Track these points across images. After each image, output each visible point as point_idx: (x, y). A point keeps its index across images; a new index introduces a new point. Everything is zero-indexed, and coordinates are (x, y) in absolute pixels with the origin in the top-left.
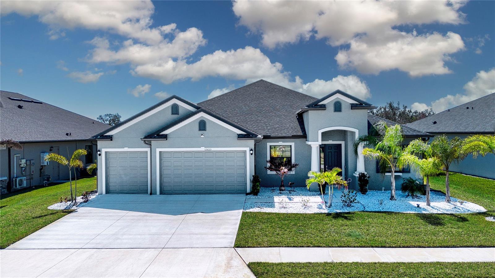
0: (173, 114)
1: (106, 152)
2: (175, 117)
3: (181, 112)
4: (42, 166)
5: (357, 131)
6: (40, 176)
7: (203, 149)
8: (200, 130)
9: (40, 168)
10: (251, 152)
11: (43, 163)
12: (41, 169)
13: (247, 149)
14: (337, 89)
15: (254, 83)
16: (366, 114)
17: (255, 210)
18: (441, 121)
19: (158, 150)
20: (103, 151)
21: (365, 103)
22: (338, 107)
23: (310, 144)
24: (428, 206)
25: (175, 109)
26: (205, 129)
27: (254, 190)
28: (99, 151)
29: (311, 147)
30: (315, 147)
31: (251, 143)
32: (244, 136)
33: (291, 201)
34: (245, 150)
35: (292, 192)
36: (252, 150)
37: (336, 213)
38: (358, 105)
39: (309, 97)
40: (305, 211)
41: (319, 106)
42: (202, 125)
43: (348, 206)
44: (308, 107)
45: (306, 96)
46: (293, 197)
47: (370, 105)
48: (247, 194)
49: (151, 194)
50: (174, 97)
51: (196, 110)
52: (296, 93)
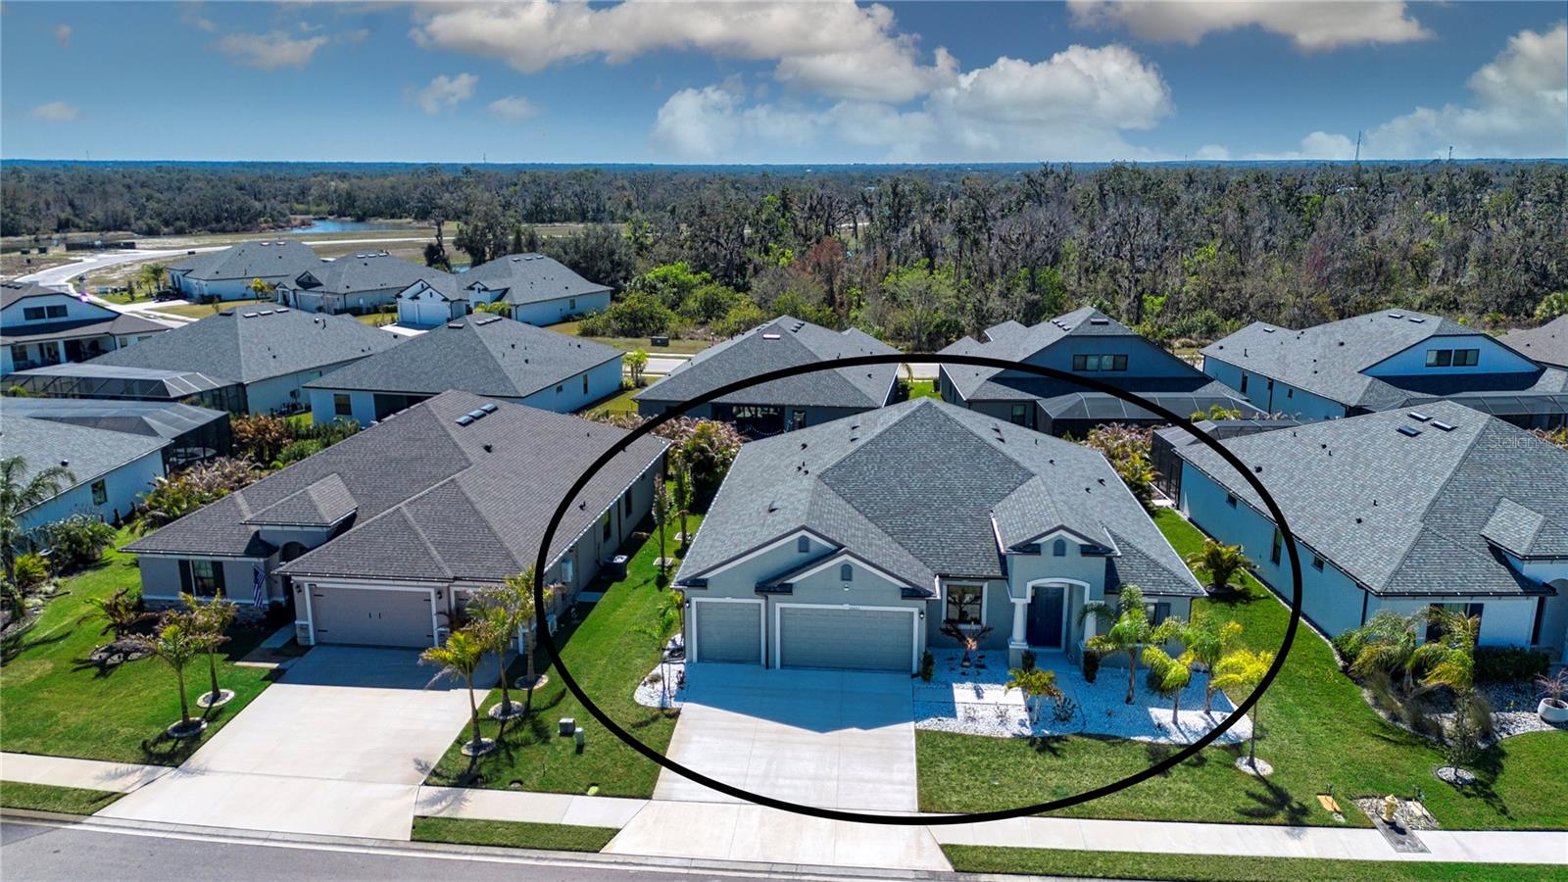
0: (800, 551)
1: (698, 603)
2: (804, 554)
3: (812, 548)
4: (564, 584)
5: (1087, 586)
6: (563, 599)
7: (846, 607)
8: (843, 579)
10: (922, 616)
11: (566, 578)
13: (914, 608)
14: (1060, 523)
15: (914, 412)
16: (1103, 560)
17: (931, 724)
18: (1271, 466)
19: (778, 606)
20: (694, 600)
21: (1102, 546)
22: (1060, 548)
23: (1013, 600)
24: (1173, 725)
25: (804, 544)
26: (850, 579)
27: (925, 674)
28: (688, 602)
29: (1014, 604)
30: (1021, 604)
31: (923, 604)
32: (913, 593)
33: (981, 701)
34: (912, 614)
35: (981, 670)
36: (922, 613)
37: (1043, 738)
38: (1091, 549)
39: (1017, 464)
40: (1001, 729)
41: (1030, 548)
42: (847, 573)
43: (1062, 720)
44: (1013, 548)
45: (1011, 461)
46: (983, 686)
47: (1110, 550)
48: (914, 676)
49: (767, 667)
50: (803, 528)
51: (837, 549)
52: (993, 450)
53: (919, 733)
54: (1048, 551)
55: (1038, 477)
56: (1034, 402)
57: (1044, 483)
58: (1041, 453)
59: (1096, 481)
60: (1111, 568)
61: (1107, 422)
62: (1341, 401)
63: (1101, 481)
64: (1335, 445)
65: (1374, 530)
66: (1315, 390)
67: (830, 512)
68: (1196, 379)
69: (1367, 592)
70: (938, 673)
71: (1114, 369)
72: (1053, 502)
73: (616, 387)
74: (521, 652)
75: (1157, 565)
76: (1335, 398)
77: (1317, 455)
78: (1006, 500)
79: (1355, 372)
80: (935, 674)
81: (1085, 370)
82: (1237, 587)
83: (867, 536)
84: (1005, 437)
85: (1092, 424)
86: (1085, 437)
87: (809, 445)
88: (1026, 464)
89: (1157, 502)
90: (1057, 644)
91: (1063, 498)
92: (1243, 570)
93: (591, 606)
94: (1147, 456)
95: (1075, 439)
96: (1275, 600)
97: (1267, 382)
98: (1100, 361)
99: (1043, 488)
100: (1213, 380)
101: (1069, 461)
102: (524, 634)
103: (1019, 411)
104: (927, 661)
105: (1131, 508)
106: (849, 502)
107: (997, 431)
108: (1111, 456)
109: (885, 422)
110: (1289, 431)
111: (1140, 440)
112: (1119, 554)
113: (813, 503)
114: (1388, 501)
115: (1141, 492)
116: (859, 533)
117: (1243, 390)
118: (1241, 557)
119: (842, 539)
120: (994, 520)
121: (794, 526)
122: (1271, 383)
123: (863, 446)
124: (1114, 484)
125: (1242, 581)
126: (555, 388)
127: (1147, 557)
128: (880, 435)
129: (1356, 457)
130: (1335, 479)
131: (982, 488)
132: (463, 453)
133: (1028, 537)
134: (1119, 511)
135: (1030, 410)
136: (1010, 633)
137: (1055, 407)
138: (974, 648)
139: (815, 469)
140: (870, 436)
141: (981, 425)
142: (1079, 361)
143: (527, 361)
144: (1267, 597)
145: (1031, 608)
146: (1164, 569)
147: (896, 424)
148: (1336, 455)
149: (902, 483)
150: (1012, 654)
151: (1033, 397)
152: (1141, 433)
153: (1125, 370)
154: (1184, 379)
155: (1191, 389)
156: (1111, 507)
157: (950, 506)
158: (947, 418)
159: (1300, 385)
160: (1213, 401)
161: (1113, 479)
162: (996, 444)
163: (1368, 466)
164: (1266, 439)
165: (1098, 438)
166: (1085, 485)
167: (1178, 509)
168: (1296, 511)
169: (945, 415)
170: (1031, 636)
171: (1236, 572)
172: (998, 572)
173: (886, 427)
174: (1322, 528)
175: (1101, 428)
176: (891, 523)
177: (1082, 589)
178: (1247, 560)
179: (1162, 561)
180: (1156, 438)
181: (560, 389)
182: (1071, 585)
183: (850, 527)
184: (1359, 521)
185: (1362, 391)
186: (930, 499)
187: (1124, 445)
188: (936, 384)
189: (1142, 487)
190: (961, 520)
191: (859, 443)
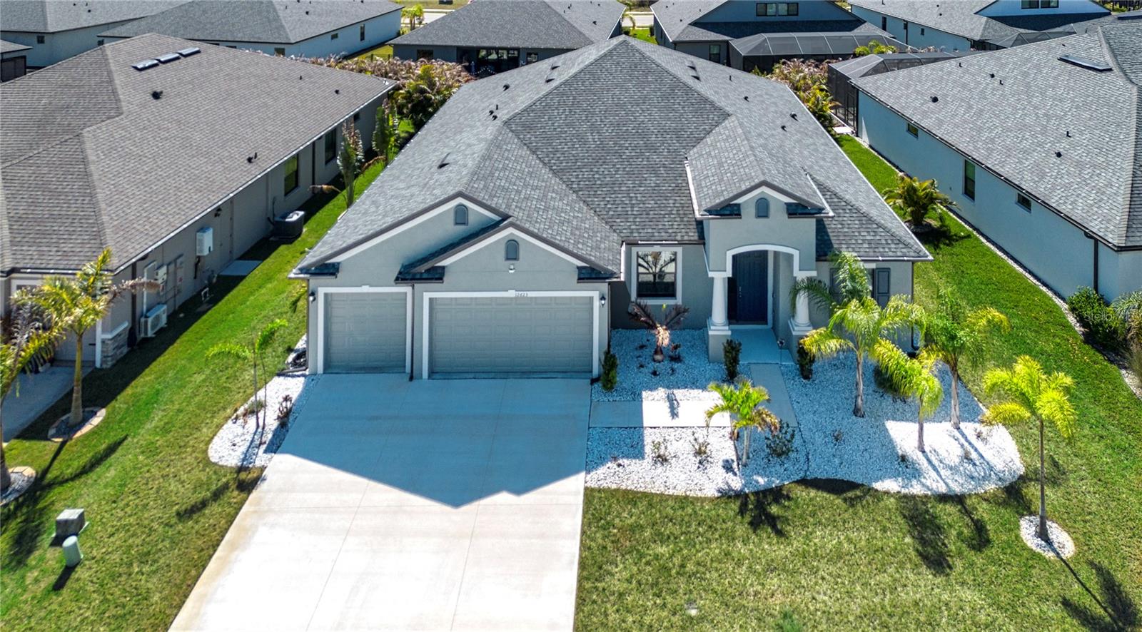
0: (457, 224)
1: (326, 295)
2: (461, 228)
3: (472, 219)
4: (199, 257)
5: (796, 253)
6: (195, 278)
7: (512, 294)
8: (507, 259)
9: (193, 261)
10: (603, 302)
11: (201, 251)
12: (196, 265)
13: (595, 294)
14: (762, 179)
15: (611, 51)
16: (813, 221)
17: (606, 476)
18: (945, 95)
19: (427, 296)
20: (321, 292)
21: (812, 205)
22: (763, 209)
23: (711, 274)
24: (920, 454)
25: (461, 215)
26: (516, 259)
27: (607, 379)
28: (313, 294)
29: (712, 279)
30: (720, 278)
31: (604, 287)
32: (590, 274)
33: (676, 422)
34: (591, 299)
35: (676, 366)
36: (603, 298)
37: (756, 493)
38: (798, 209)
39: (712, 103)
40: (699, 477)
41: (729, 210)
42: (512, 251)
43: (779, 455)
44: (710, 211)
45: (706, 100)
46: (679, 393)
47: (821, 210)
48: (593, 381)
49: (411, 378)
50: (460, 194)
51: (502, 220)
52: (688, 89)
53: (589, 493)
54: (749, 212)
55: (733, 118)
56: (727, 42)
57: (741, 125)
58: (735, 90)
59: (788, 116)
60: (821, 229)
61: (789, 58)
62: (967, 36)
63: (793, 116)
64: (1002, 74)
65: (1080, 165)
66: (944, 28)
67: (504, 169)
68: (851, 21)
69: (1096, 241)
70: (623, 377)
71: (788, 15)
72: (752, 148)
73: (394, 34)
74: (98, 365)
75: (870, 220)
76: (961, 34)
77: (988, 84)
78: (701, 145)
79: (972, 13)
80: (620, 378)
81: (766, 15)
82: (935, 224)
83: (545, 196)
84: (701, 75)
85: (776, 59)
86: (770, 71)
87: (512, 86)
88: (722, 103)
89: (838, 130)
90: (763, 319)
91: (762, 141)
92: (940, 208)
93: (237, 280)
94: (824, 87)
95: (763, 73)
96: (977, 239)
97: (903, 23)
98: (777, 8)
99: (740, 131)
100: (865, 22)
101: (761, 96)
102: (103, 342)
103: (715, 50)
104: (610, 362)
105: (827, 145)
106: (534, 153)
107: (693, 68)
108: (796, 89)
109: (582, 62)
110: (953, 62)
111: (818, 73)
112: (831, 214)
113: (486, 157)
114: (1082, 133)
115: (826, 122)
116: (536, 194)
117: (884, 28)
118: (938, 192)
119: (508, 206)
120: (688, 170)
121: (451, 192)
122: (906, 24)
123: (556, 88)
124: (804, 119)
125: (941, 219)
126: (329, 36)
127: (858, 211)
128: (575, 76)
129: (1028, 86)
130: (1015, 109)
131: (676, 131)
132: (118, 101)
133: (727, 196)
134: (816, 150)
135: (724, 48)
136: (709, 313)
137: (744, 46)
138: (666, 342)
139: (503, 115)
140: (565, 77)
141: (677, 64)
142: (761, 10)
143: (307, 13)
144: (969, 236)
145: (732, 283)
146: (879, 226)
147: (592, 64)
148: (1008, 83)
149: (593, 128)
150: (711, 343)
151: (726, 38)
152: (817, 66)
153: (797, 15)
154: (844, 21)
155: (851, 30)
156: (808, 146)
157: (642, 154)
158: (643, 55)
159: (929, 25)
160: (869, 38)
161: (803, 112)
162: (691, 82)
163: (1043, 94)
164: (934, 70)
165: (782, 72)
166: (779, 122)
167: (857, 136)
168: (985, 142)
169: (642, 54)
170: (734, 314)
171: (934, 209)
172: (694, 235)
173: (582, 66)
174: (1020, 162)
175: (784, 63)
176: (577, 177)
177: (790, 257)
178: (942, 195)
179: (874, 213)
180: (831, 70)
181: (335, 37)
182: (776, 254)
183: (526, 186)
184: (1059, 155)
185: (982, 28)
186: (621, 146)
187: (804, 78)
188: (651, 29)
189: (825, 117)
190: (654, 170)
191: (554, 84)
